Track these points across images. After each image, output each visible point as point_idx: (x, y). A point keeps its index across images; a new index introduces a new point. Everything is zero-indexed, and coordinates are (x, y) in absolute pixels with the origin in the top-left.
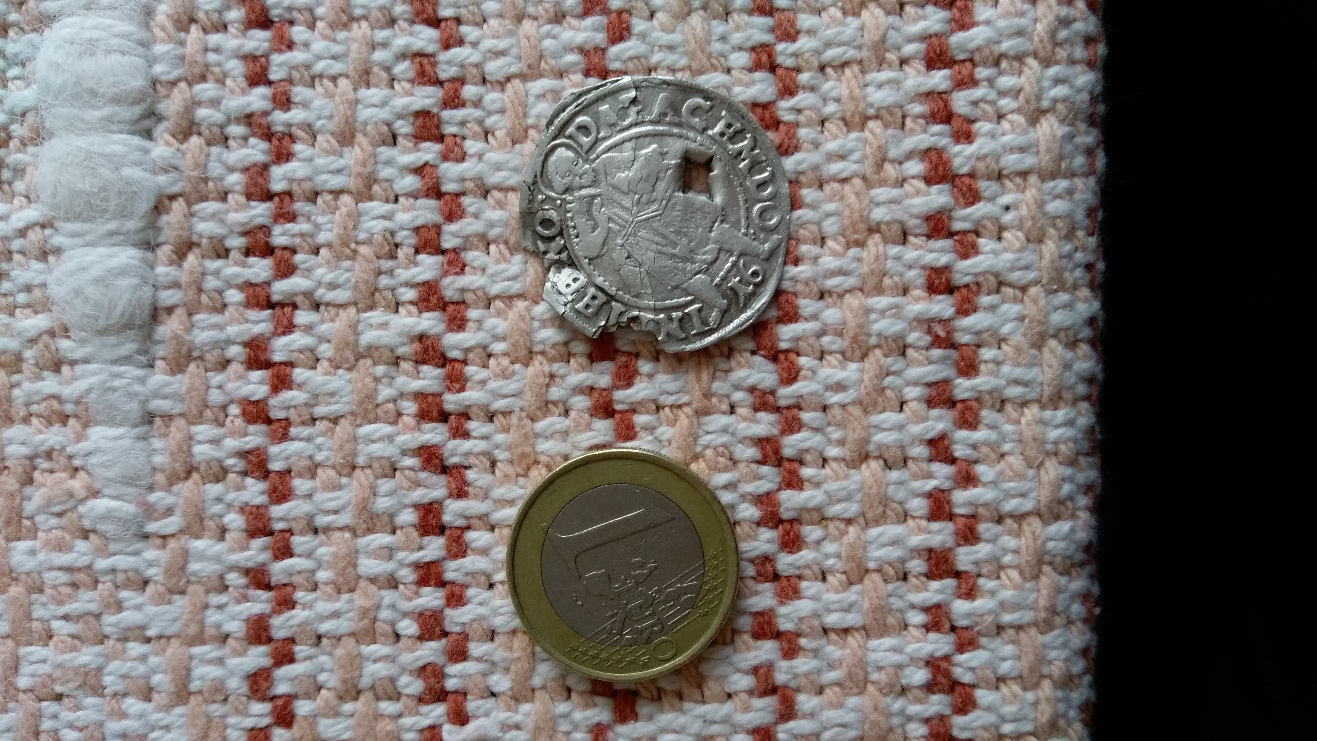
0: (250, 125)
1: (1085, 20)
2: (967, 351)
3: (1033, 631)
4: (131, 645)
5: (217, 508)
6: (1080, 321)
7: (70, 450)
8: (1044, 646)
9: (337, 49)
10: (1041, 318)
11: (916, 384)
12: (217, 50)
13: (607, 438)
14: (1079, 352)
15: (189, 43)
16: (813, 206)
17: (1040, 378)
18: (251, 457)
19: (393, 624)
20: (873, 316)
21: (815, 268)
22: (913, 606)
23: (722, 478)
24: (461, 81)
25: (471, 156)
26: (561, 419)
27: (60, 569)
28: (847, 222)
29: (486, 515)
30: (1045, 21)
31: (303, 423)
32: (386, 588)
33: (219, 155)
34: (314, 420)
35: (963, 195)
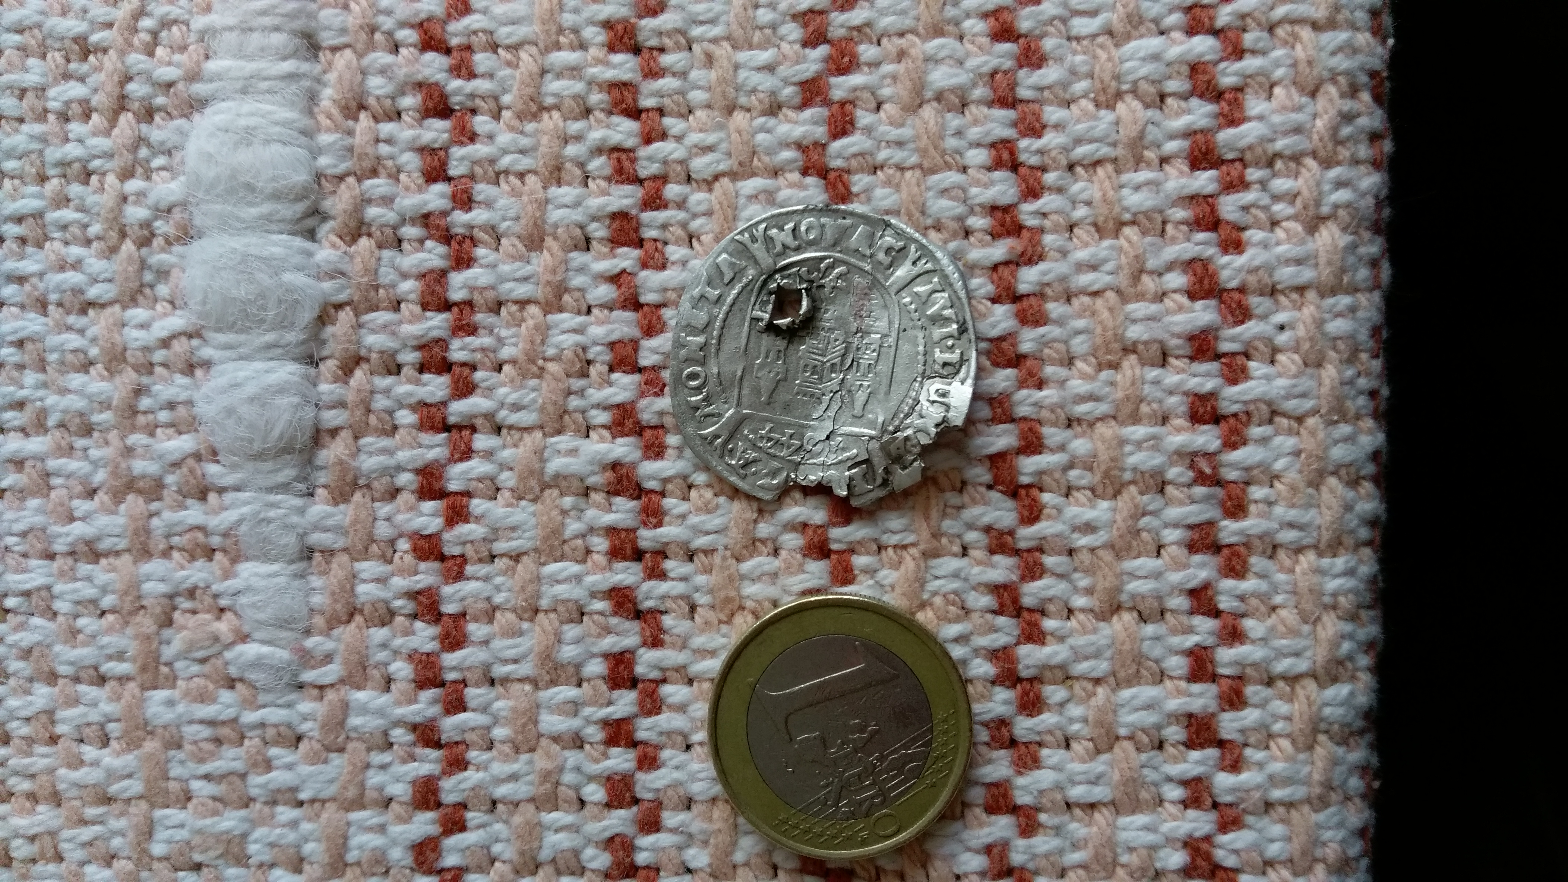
0: (426, 226)
1: (1371, 114)
2: (1235, 490)
3: (1306, 809)
4: (280, 809)
5: (382, 655)
6: (1363, 455)
7: (215, 588)
8: (1319, 826)
9: (524, 142)
10: (1320, 453)
11: (1176, 526)
12: (389, 141)
13: (822, 582)
14: (1362, 491)
15: (358, 133)
16: (1060, 322)
17: (1318, 521)
18: (422, 598)
19: (577, 789)
20: (1128, 448)
21: (1062, 393)
22: (1169, 779)
23: (953, 630)
24: (663, 179)
25: (673, 263)
26: (770, 559)
27: (202, 722)
28: (1099, 341)
29: (684, 667)
30: (1326, 117)
31: (481, 560)
32: (570, 748)
33: (392, 260)
34: (493, 557)
35: (1232, 313)
